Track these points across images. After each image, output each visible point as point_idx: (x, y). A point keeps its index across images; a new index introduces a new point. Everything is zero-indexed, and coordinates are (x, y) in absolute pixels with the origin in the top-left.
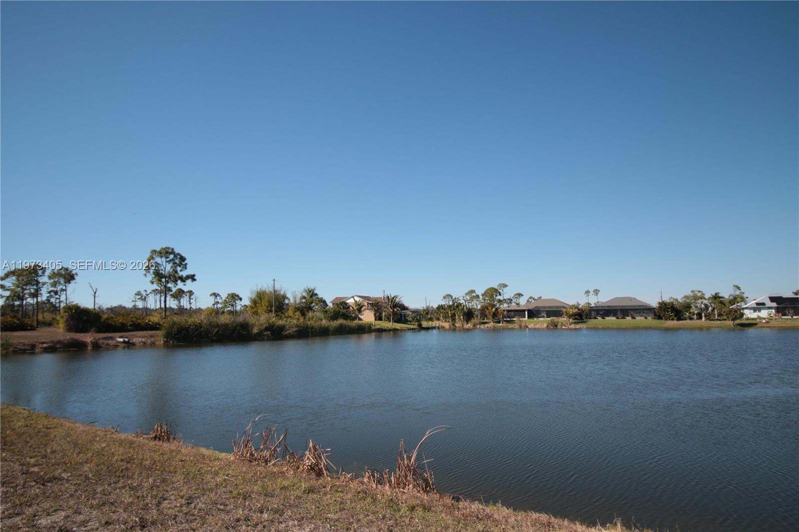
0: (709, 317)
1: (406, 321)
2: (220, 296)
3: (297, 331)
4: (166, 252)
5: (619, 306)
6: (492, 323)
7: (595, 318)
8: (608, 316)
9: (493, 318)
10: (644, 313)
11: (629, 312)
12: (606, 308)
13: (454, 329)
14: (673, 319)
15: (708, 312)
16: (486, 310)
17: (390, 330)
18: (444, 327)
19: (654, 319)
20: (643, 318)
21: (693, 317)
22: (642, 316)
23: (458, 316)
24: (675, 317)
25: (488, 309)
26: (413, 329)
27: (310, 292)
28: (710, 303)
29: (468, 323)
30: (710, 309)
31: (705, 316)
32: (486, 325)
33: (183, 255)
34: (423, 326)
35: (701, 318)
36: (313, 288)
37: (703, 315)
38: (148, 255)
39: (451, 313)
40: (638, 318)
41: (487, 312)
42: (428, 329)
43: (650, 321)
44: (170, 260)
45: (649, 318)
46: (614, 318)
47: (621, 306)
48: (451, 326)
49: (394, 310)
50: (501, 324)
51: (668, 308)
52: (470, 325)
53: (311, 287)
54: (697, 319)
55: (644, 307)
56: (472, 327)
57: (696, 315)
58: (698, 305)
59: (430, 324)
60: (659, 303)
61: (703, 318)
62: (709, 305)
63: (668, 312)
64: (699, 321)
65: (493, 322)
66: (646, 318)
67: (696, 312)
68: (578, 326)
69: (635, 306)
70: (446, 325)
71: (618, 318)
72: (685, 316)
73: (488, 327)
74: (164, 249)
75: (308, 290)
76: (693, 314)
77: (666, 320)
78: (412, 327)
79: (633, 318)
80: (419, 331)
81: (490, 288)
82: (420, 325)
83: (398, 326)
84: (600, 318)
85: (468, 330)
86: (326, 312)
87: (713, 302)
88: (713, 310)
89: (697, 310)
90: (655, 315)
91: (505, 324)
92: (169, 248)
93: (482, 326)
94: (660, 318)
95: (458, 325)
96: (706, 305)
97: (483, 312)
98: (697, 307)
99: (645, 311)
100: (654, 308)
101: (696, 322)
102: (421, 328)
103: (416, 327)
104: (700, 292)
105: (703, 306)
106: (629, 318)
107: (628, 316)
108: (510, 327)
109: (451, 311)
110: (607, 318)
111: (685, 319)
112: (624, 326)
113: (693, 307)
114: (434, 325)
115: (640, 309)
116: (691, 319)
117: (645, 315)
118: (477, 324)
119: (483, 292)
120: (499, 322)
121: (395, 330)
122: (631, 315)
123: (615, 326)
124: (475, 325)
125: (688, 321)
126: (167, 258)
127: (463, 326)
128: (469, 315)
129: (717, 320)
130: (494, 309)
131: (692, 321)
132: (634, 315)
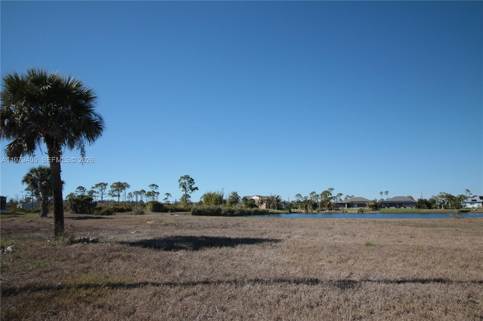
0: (446, 207)
1: (282, 209)
2: (170, 195)
3: (240, 213)
4: (187, 177)
5: (397, 201)
6: (327, 210)
7: (384, 208)
8: (391, 207)
9: (328, 208)
10: (411, 205)
11: (403, 204)
12: (390, 202)
13: (307, 213)
14: (426, 209)
15: (445, 204)
16: (325, 203)
17: (276, 213)
18: (302, 212)
19: (416, 208)
20: (410, 208)
21: (437, 207)
22: (410, 207)
23: (309, 206)
24: (427, 207)
25: (325, 202)
26: (287, 213)
27: (235, 193)
28: (446, 200)
29: (314, 210)
30: (446, 203)
31: (444, 206)
32: (325, 211)
33: (193, 178)
34: (292, 212)
35: (441, 208)
36: (236, 192)
37: (442, 206)
38: (179, 178)
39: (305, 205)
40: (408, 208)
41: (325, 204)
42: (294, 213)
43: (414, 209)
44: (189, 181)
45: (414, 208)
46: (394, 208)
47: (399, 201)
48: (306, 212)
49: (278, 203)
50: (333, 211)
51: (423, 202)
52: (315, 211)
53: (235, 191)
54: (440, 208)
55: (411, 202)
56: (317, 212)
57: (439, 206)
58: (439, 201)
59: (295, 210)
60: (419, 200)
61: (443, 208)
62: (445, 200)
63: (423, 204)
64: (440, 209)
65: (329, 210)
66: (412, 208)
67: (438, 204)
68: (374, 212)
69: (406, 201)
70: (303, 211)
71: (396, 208)
72: (433, 207)
73: (326, 212)
74: (186, 176)
75: (234, 193)
76: (438, 206)
77: (422, 208)
78: (286, 212)
79: (405, 208)
80: (290, 214)
81: (325, 191)
82: (290, 211)
83: (280, 211)
84: (387, 208)
85: (315, 213)
86: (247, 204)
87: (447, 199)
88: (448, 203)
89: (439, 203)
90: (417, 206)
91: (335, 211)
92: (187, 176)
93: (323, 212)
94: (419, 207)
95: (309, 211)
96: (443, 201)
97: (323, 204)
98: (438, 202)
99: (411, 204)
100: (416, 203)
101: (438, 210)
102: (291, 212)
103: (288, 212)
104: (444, 193)
105: (442, 201)
106: (403, 208)
107: (402, 207)
108: (338, 212)
109: (305, 203)
110: (391, 208)
111: (433, 208)
112: (399, 212)
113: (437, 202)
114: (297, 211)
115: (409, 203)
116: (436, 208)
117: (412, 206)
118: (320, 211)
119: (321, 193)
120: (332, 210)
121: (279, 213)
122: (404, 206)
123: (395, 212)
124: (318, 211)
125: (434, 210)
126: (188, 180)
127: (312, 212)
128: (315, 206)
129: (451, 209)
130: (328, 203)
131: (436, 210)
132: (406, 206)
